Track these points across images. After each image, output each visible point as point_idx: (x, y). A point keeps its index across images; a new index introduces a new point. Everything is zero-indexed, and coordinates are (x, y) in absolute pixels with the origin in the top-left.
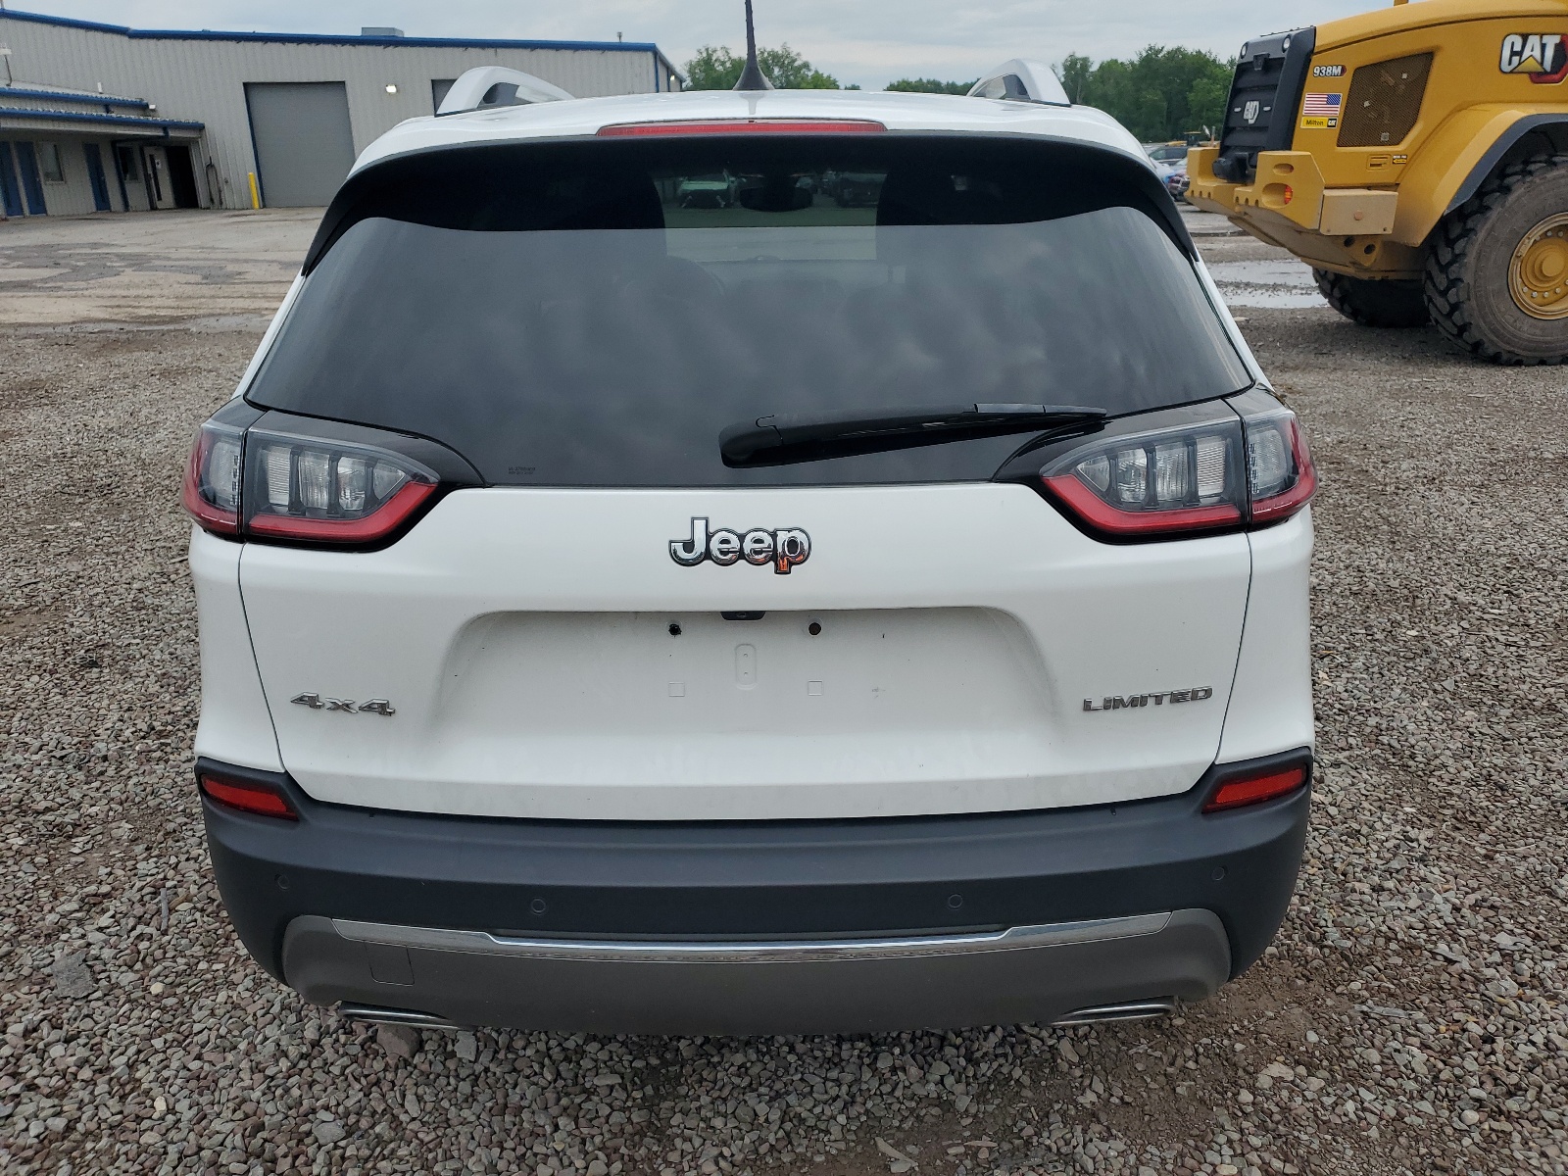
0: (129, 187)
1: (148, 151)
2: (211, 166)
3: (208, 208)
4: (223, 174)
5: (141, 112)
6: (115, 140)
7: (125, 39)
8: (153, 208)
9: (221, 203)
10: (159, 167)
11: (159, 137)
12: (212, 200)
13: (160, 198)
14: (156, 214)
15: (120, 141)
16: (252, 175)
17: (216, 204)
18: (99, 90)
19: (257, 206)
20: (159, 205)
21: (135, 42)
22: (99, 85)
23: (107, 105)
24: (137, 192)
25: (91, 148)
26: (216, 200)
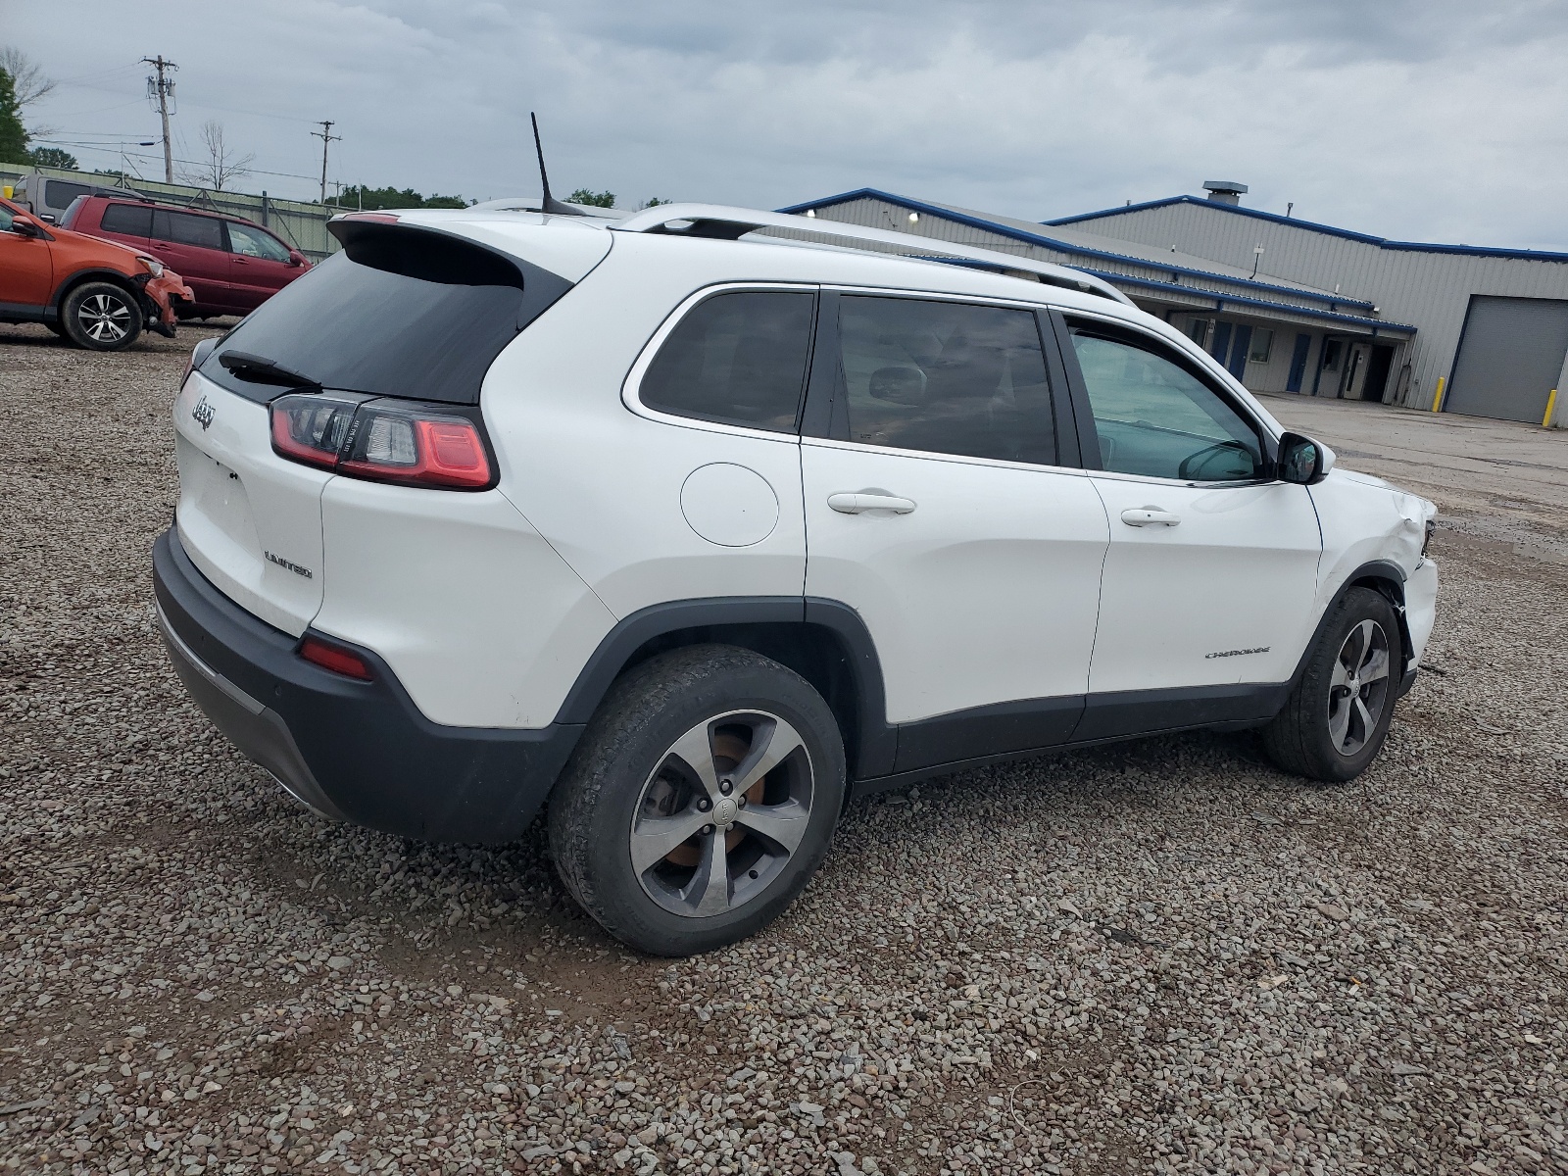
0: (1325, 376)
1: (1356, 347)
2: (1408, 367)
3: (1389, 404)
4: (1415, 376)
5: (1364, 313)
6: (1328, 334)
7: (1377, 249)
8: (1340, 397)
9: (1403, 402)
10: (1359, 361)
11: (1366, 335)
12: (1396, 398)
13: (1349, 389)
14: (1341, 402)
15: (1333, 336)
16: (1444, 380)
17: (1399, 402)
18: (1334, 291)
19: (1435, 409)
20: (1346, 394)
21: (1385, 252)
22: (1338, 286)
23: (1334, 303)
24: (1330, 380)
25: (1303, 339)
26: (1400, 397)
